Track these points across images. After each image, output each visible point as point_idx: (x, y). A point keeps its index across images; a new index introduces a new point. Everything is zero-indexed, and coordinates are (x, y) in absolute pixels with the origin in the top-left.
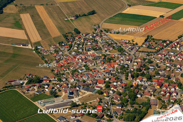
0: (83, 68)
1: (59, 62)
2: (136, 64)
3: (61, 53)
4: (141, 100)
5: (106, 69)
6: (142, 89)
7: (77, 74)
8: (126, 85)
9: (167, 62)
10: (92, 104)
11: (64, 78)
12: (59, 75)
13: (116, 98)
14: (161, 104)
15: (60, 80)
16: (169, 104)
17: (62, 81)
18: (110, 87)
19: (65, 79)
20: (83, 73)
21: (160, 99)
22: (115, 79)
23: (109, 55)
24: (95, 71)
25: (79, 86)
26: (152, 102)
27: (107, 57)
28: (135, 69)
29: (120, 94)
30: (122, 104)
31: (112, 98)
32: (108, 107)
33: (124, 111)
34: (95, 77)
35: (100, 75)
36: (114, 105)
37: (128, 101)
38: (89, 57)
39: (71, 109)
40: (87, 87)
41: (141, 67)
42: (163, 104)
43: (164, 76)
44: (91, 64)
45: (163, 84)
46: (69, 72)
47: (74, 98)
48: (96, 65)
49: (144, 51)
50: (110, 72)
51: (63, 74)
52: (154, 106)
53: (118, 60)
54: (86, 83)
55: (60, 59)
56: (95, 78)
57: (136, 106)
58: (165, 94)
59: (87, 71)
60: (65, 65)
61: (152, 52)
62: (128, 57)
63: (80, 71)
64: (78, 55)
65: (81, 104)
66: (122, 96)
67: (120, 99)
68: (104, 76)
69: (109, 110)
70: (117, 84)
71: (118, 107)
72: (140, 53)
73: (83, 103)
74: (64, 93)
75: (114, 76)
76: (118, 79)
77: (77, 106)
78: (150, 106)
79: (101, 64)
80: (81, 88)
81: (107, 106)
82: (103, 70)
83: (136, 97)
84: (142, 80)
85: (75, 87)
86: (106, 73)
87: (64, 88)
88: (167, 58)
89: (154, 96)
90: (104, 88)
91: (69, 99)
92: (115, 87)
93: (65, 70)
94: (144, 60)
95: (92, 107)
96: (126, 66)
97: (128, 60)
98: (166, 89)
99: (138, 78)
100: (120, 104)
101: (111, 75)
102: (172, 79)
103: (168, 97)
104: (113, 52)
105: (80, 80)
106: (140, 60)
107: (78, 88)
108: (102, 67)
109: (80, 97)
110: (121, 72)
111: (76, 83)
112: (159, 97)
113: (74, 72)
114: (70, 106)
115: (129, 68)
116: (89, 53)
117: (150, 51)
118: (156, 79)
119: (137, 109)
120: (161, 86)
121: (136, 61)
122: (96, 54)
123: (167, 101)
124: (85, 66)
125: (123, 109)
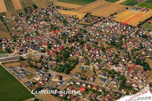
0: (34, 33)
1: (17, 28)
2: (74, 32)
3: (20, 22)
4: (72, 58)
5: (51, 35)
6: (75, 50)
7: (28, 37)
8: (63, 47)
9: (97, 33)
10: (35, 59)
11: (19, 39)
12: (15, 37)
13: (54, 56)
14: (86, 61)
15: (15, 41)
16: (92, 62)
17: (17, 42)
18: (51, 48)
19: (19, 41)
20: (33, 37)
21: (86, 58)
22: (57, 43)
23: (56, 25)
24: (42, 36)
25: (28, 46)
26: (79, 60)
27: (54, 26)
28: (73, 36)
29: (57, 53)
30: (57, 60)
31: (51, 56)
32: (47, 62)
33: (58, 65)
34: (42, 40)
35: (45, 39)
36: (51, 61)
37: (62, 58)
38: (40, 26)
39: (19, 61)
40: (34, 47)
41: (78, 35)
42: (88, 61)
43: (93, 42)
44: (41, 31)
45: (91, 48)
46: (23, 35)
47: (23, 54)
48: (44, 32)
49: (82, 24)
50: (54, 37)
51: (18, 37)
52: (81, 63)
53: (62, 29)
54: (34, 44)
55: (18, 26)
57: (67, 62)
58: (91, 55)
59: (37, 35)
60: (21, 31)
61: (88, 25)
62: (69, 28)
63: (31, 36)
64: (32, 24)
65: (27, 58)
66: (59, 54)
67: (56, 56)
68: (49, 39)
69: (47, 64)
70: (57, 46)
71: (54, 62)
72: (79, 25)
73: (29, 58)
74: (16, 51)
75: (56, 40)
76: (58, 42)
77: (24, 60)
78: (78, 63)
79: (48, 31)
80: (30, 47)
81: (46, 61)
82: (49, 36)
84: (76, 44)
86: (51, 38)
87: (17, 47)
88: (98, 30)
89: (83, 56)
90: (46, 48)
91: (19, 54)
92: (55, 48)
93: (20, 34)
94: (81, 30)
95: (35, 61)
96: (66, 34)
97: (69, 30)
98: (93, 51)
99: (74, 43)
100: (56, 60)
101: (54, 40)
102: (98, 45)
103: (92, 57)
104: (59, 23)
105: (30, 42)
106: (77, 30)
107: (27, 48)
108: (48, 33)
109: (28, 54)
110: (61, 37)
111: (27, 44)
112: (86, 57)
113: (26, 36)
114: (18, 60)
115: (68, 35)
116: (41, 23)
117: (86, 24)
118: (87, 44)
119: (67, 64)
120: (89, 49)
121: (75, 30)
122: (46, 24)
123: (91, 60)
124: (36, 32)
125: (57, 63)
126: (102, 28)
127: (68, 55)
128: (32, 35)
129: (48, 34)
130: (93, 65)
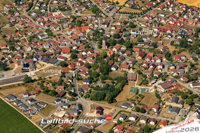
0: (44, 33)
1: (13, 26)
2: (113, 28)
3: (17, 14)
4: (115, 74)
5: (74, 35)
6: (119, 60)
7: (35, 41)
8: (98, 55)
9: (154, 26)
10: (51, 79)
11: (19, 46)
12: (12, 42)
13: (84, 71)
14: (142, 79)
15: (13, 49)
16: (151, 79)
17: (16, 50)
18: (77, 58)
19: (20, 48)
20: (44, 40)
21: (140, 73)
22: (85, 48)
23: (80, 16)
24: (59, 38)
25: (37, 57)
26: (129, 77)
27: (78, 19)
28: (112, 35)
29: (89, 67)
30: (91, 79)
31: (78, 72)
32: (72, 83)
33: (92, 87)
34: (59, 45)
35: (65, 43)
36: (80, 81)
37: (99, 75)
38: (54, 19)
39: (24, 85)
40: (48, 58)
41: (121, 32)
42: (144, 79)
43: (149, 44)
44: (55, 29)
45: (146, 54)
46: (26, 38)
47: (29, 71)
48: (62, 30)
49: (126, 12)
50: (80, 38)
51: (18, 41)
52: (132, 81)
53: (91, 23)
54: (47, 52)
55: (15, 22)
56: (59, 47)
57: (108, 81)
58: (147, 67)
59: (49, 37)
60: (21, 30)
61: (137, 13)
62: (104, 20)
63: (40, 38)
64: (39, 17)
65: (37, 79)
66: (91, 69)
67: (88, 72)
68: (71, 43)
69: (73, 86)
70: (87, 54)
71: (85, 83)
72: (121, 14)
73: (41, 77)
74: (16, 66)
75: (84, 44)
76: (88, 47)
77: (33, 81)
78: (127, 82)
79: (68, 29)
80: (40, 58)
81: (71, 81)
82: (71, 36)
83: (109, 70)
84: (120, 49)
85: (32, 58)
86: (74, 40)
87: (17, 59)
88: (155, 21)
89: (134, 69)
90: (69, 59)
91: (23, 72)
92: (84, 58)
93: (21, 35)
94: (125, 23)
95: (51, 82)
96: (101, 31)
97: (104, 24)
98: (150, 60)
99: (115, 46)
100: (88, 78)
101: (81, 43)
102: (158, 48)
103: (151, 70)
104: (86, 13)
105: (39, 49)
106: (119, 24)
107: (35, 59)
108: (69, 31)
109: (37, 70)
110: (93, 38)
111: (34, 53)
112: (139, 71)
113: (31, 38)
114: (23, 82)
115: (105, 33)
116: (54, 14)
117: (134, 12)
118: (139, 48)
119: (109, 85)
120: (144, 56)
121: (114, 24)
122: (63, 15)
123: (149, 76)
124: (47, 31)
125: (91, 85)
126: (161, 18)
127: (108, 68)
128: (41, 36)
129: (69, 34)
130: (154, 85)
